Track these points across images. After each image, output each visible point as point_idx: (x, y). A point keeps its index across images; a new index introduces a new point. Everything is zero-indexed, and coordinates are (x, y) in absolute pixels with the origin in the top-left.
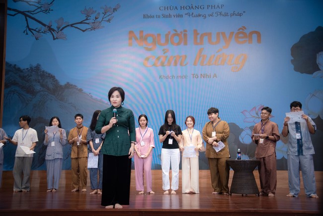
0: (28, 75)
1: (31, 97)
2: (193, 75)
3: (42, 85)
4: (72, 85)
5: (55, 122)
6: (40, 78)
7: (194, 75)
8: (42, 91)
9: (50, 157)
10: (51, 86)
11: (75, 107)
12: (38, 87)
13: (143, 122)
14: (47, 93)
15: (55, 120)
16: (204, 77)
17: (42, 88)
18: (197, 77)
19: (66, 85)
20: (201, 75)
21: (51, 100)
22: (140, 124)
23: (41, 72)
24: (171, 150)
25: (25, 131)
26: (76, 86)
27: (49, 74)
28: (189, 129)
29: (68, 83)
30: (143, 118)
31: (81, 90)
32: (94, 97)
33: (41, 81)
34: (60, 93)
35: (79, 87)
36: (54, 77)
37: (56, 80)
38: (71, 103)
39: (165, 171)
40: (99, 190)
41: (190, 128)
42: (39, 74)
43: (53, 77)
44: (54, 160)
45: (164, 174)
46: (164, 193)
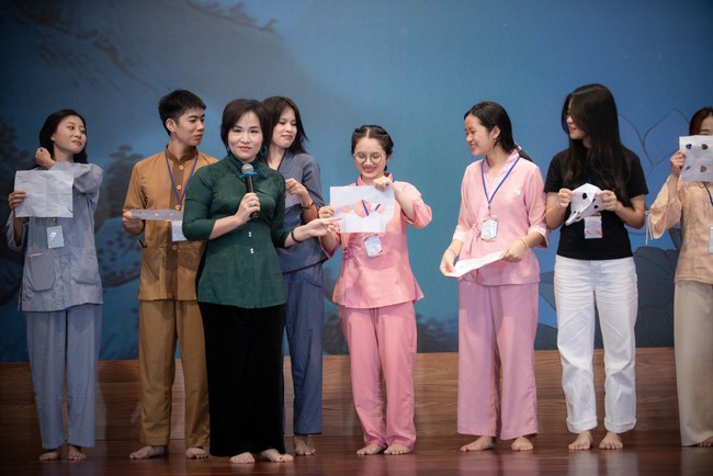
44: (67, 311)
45: (567, 362)
46: (571, 447)
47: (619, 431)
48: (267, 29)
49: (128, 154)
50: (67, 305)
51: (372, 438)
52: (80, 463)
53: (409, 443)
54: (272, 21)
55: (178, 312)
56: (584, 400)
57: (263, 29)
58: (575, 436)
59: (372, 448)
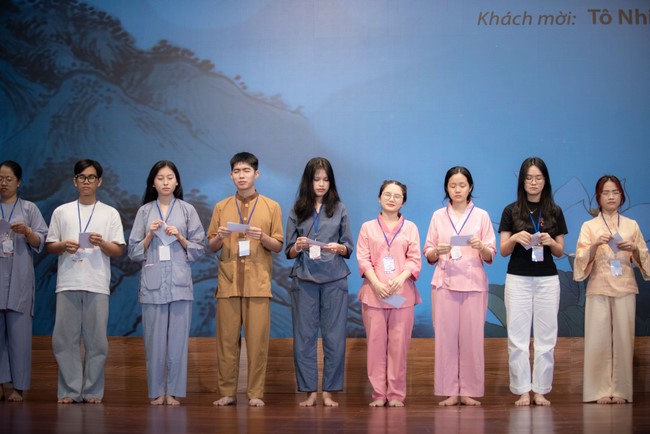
0: (34, 21)
1: (45, 92)
2: (594, 12)
3: (79, 53)
4: (176, 49)
5: (166, 181)
6: (72, 29)
7: (598, 15)
8: (80, 71)
9: (156, 294)
10: (107, 55)
11: (188, 124)
12: (65, 60)
13: (458, 189)
14: (93, 78)
15: (166, 171)
16: (630, 22)
17: (78, 63)
18: (606, 19)
19: (155, 49)
20: (621, 12)
21: (109, 100)
22: (448, 195)
23: (73, 8)
24: (536, 279)
25: (86, 210)
26: (191, 54)
27: (102, 14)
28: (606, 216)
29: (163, 42)
30: (459, 177)
31: (206, 66)
32: (252, 88)
33: (76, 38)
34: (138, 76)
35: (201, 55)
36: (117, 23)
37: (125, 34)
38: (176, 111)
39: (517, 340)
40: (325, 394)
41: (611, 212)
42: (69, 14)
43: (114, 25)
44: (169, 304)
45: (515, 347)
46: (517, 403)
47: (543, 392)
48: (296, 112)
49: (197, 195)
50: (169, 300)
51: (378, 395)
52: (175, 407)
53: (402, 399)
54: (300, 107)
55: (244, 305)
56: (524, 372)
57: (294, 112)
58: (519, 397)
59: (380, 402)
